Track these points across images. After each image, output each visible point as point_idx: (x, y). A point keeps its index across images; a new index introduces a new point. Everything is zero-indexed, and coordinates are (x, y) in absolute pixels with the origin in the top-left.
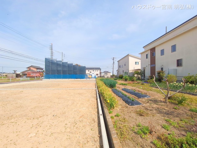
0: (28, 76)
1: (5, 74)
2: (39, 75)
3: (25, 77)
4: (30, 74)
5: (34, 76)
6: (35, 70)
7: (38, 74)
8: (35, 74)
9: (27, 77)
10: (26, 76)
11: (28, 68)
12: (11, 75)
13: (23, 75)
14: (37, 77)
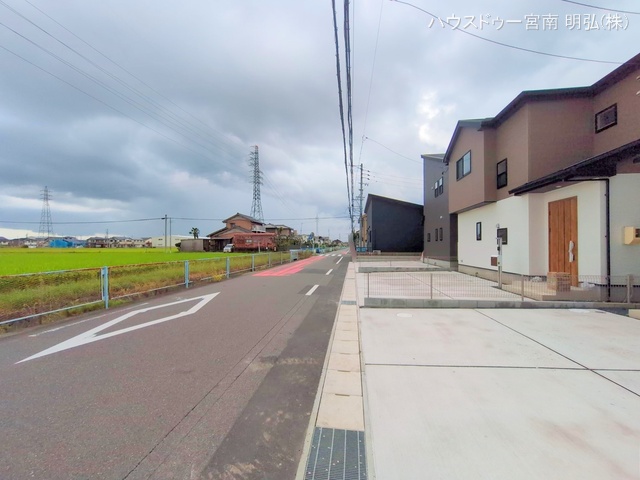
0: (237, 246)
2: (269, 242)
4: (243, 241)
5: (254, 246)
6: (247, 227)
7: (267, 240)
8: (256, 239)
9: (235, 250)
11: (226, 221)
12: (190, 244)
13: (216, 244)
14: (263, 250)
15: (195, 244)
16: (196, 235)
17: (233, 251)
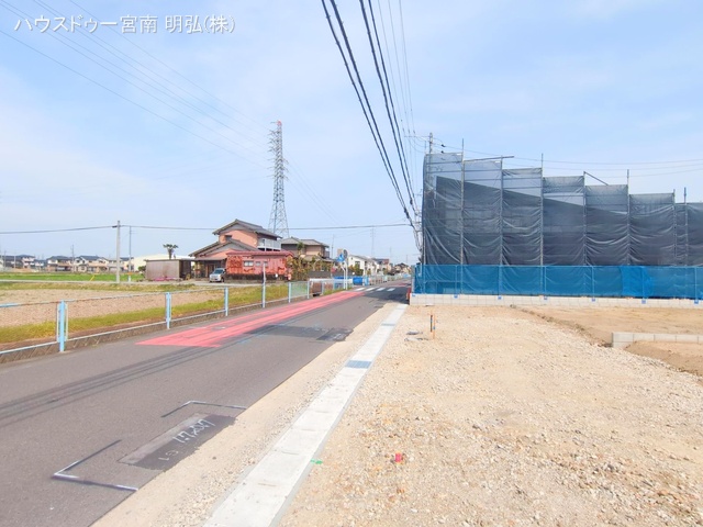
0: (230, 271)
1: (96, 263)
2: (282, 265)
3: (219, 277)
4: (239, 264)
5: (257, 272)
6: (250, 241)
7: (278, 263)
8: (262, 260)
9: (227, 277)
10: (219, 272)
11: (219, 233)
12: (160, 266)
13: (201, 266)
14: (271, 278)
15: (167, 267)
16: (170, 252)
17: (223, 279)
